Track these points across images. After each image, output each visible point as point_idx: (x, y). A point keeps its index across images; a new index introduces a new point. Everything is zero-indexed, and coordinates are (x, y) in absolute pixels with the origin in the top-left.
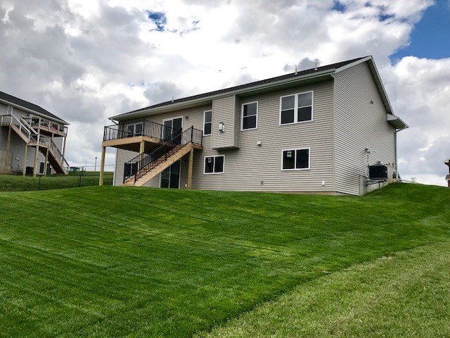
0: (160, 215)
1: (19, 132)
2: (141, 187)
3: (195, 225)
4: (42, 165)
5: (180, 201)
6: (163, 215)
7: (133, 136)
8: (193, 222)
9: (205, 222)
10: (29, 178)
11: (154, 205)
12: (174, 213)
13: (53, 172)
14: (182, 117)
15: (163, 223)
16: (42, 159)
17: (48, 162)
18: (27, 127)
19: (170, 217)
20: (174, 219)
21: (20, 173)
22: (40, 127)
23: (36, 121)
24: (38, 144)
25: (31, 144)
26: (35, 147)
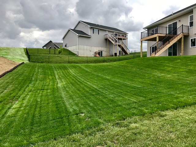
0: (165, 68)
1: (111, 40)
2: (158, 57)
3: (182, 72)
4: (120, 51)
5: (175, 61)
6: (167, 68)
7: (154, 34)
8: (181, 70)
9: (187, 70)
10: (116, 57)
11: (163, 64)
12: (172, 67)
13: (124, 54)
14: (177, 21)
15: (166, 71)
16: (120, 49)
17: (121, 50)
18: (113, 38)
19: (170, 69)
20: (172, 69)
21: (113, 56)
22: (118, 37)
23: (116, 35)
24: (117, 44)
25: (115, 44)
26: (117, 45)
